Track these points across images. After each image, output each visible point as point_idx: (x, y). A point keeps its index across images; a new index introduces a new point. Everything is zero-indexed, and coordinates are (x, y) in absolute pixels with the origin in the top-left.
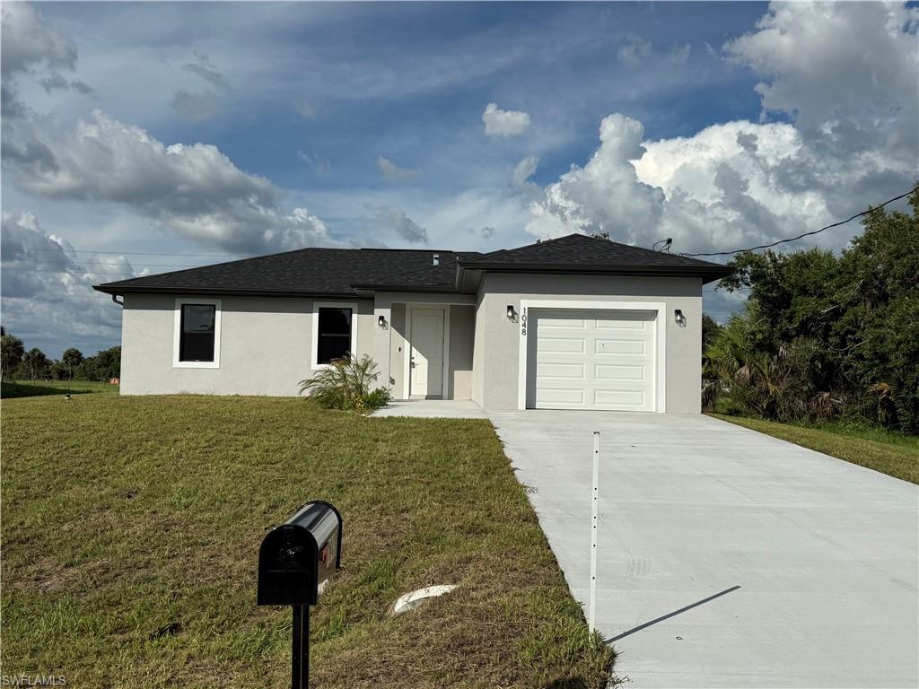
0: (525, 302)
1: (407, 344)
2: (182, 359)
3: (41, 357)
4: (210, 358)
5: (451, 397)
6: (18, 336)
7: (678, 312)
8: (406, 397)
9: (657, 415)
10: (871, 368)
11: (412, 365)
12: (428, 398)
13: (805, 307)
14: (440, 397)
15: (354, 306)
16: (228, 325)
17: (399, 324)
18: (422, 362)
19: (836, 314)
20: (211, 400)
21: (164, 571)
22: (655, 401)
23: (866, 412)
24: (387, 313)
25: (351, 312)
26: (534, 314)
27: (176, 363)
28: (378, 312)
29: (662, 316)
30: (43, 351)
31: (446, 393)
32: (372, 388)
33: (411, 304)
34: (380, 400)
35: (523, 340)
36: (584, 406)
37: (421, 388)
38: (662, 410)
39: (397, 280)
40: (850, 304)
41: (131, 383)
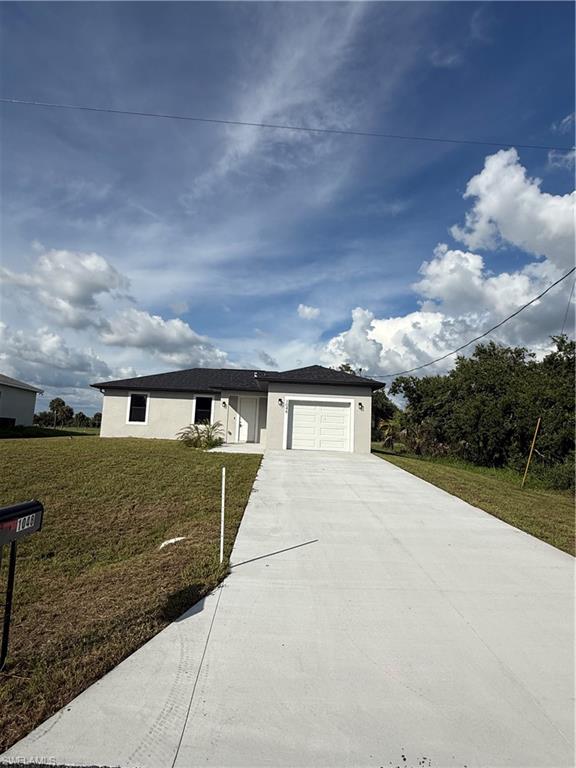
0: (287, 397)
1: (238, 416)
2: (130, 420)
3: (84, 416)
4: (143, 420)
5: (258, 442)
6: (71, 406)
7: (360, 404)
8: (236, 441)
9: (349, 453)
10: (455, 432)
11: (240, 426)
12: (247, 442)
13: (426, 403)
14: (253, 442)
15: (213, 397)
16: (153, 404)
17: (233, 404)
18: (245, 424)
19: (441, 406)
20: (141, 440)
21: (60, 526)
22: (348, 446)
23: (459, 453)
24: (227, 400)
25: (211, 399)
26: (292, 403)
27: (128, 422)
28: (223, 400)
29: (352, 405)
30: (84, 413)
31: (256, 440)
32: (216, 437)
33: (241, 396)
34: (219, 443)
35: (286, 416)
36: (316, 448)
37: (244, 437)
38: (352, 451)
39: (232, 385)
40: (447, 401)
41: (105, 432)
